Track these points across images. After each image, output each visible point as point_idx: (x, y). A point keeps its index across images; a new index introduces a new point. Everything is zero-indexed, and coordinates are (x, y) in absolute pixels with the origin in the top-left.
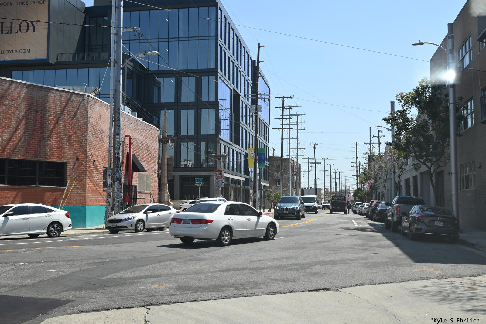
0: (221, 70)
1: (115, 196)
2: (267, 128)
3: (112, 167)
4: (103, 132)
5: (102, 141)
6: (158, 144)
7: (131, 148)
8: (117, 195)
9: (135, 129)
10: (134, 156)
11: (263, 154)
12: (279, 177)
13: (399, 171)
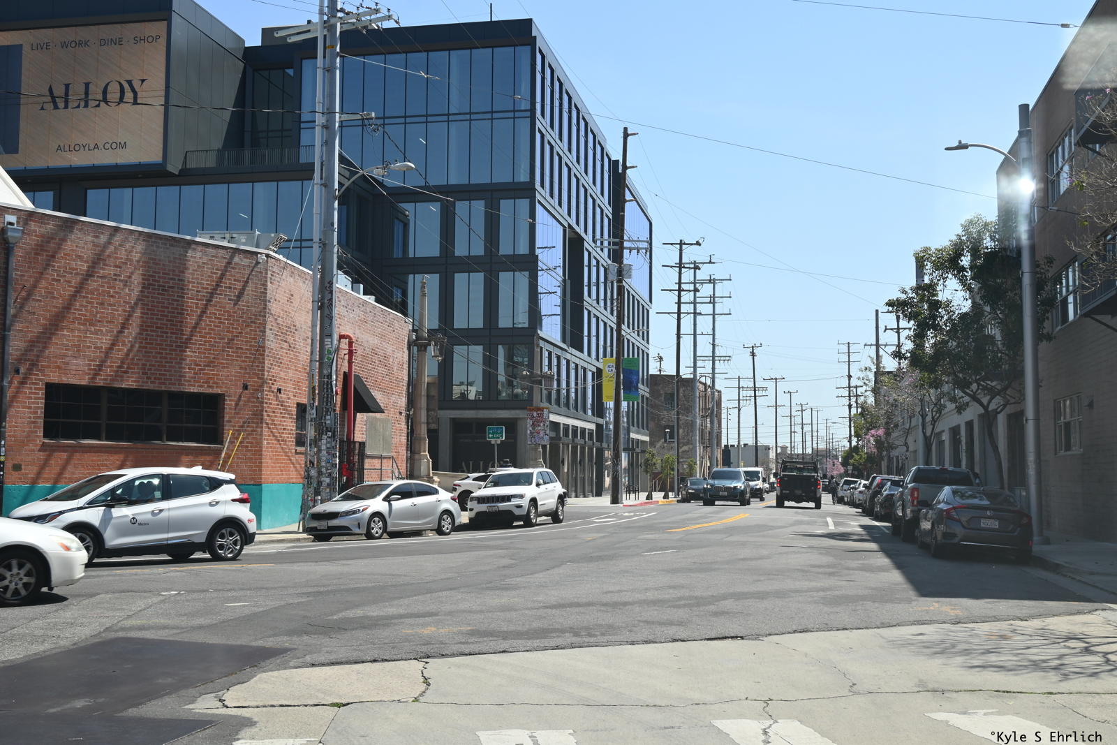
0: (542, 185)
1: (323, 464)
2: (645, 311)
3: (316, 404)
4: (296, 330)
5: (294, 348)
6: (407, 352)
7: (353, 362)
8: (328, 462)
9: (361, 320)
10: (358, 378)
11: (635, 370)
12: (672, 421)
13: (932, 410)
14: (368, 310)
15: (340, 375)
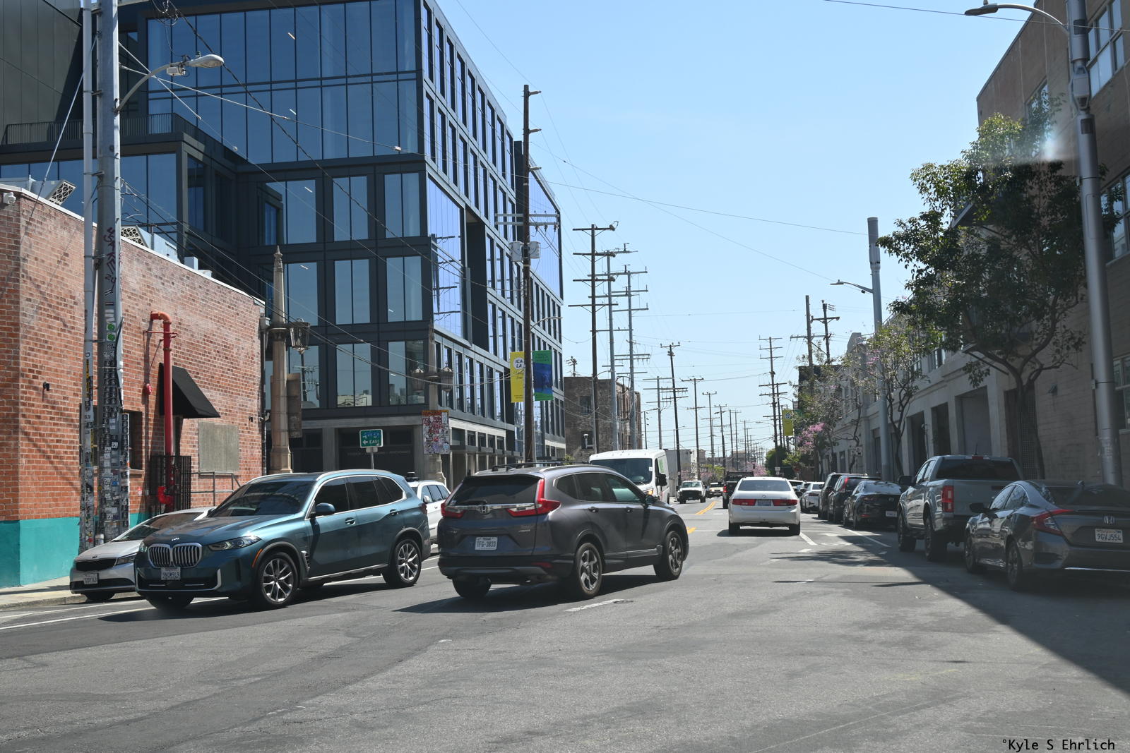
0: (433, 158)
1: (107, 488)
2: (557, 308)
4: (75, 303)
6: (259, 341)
7: (171, 350)
8: (114, 484)
9: (185, 297)
10: (180, 371)
11: (546, 365)
12: (589, 426)
13: (900, 393)
14: (197, 285)
15: (154, 367)
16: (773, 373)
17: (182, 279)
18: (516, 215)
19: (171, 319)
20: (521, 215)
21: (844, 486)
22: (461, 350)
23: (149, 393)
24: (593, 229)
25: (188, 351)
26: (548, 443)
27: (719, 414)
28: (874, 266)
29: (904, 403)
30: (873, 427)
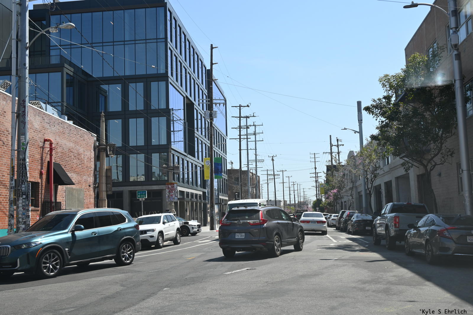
1: (20, 216)
7: (53, 155)
8: (23, 214)
9: (60, 132)
12: (238, 190)
13: (371, 176)
14: (66, 127)
15: (45, 163)
16: (316, 168)
17: (59, 124)
18: (207, 99)
19: (53, 141)
20: (209, 100)
21: (348, 216)
22: (183, 157)
23: (43, 174)
24: (240, 106)
25: (61, 156)
26: (220, 197)
27: (293, 185)
28: (360, 122)
29: (373, 180)
30: (359, 191)
